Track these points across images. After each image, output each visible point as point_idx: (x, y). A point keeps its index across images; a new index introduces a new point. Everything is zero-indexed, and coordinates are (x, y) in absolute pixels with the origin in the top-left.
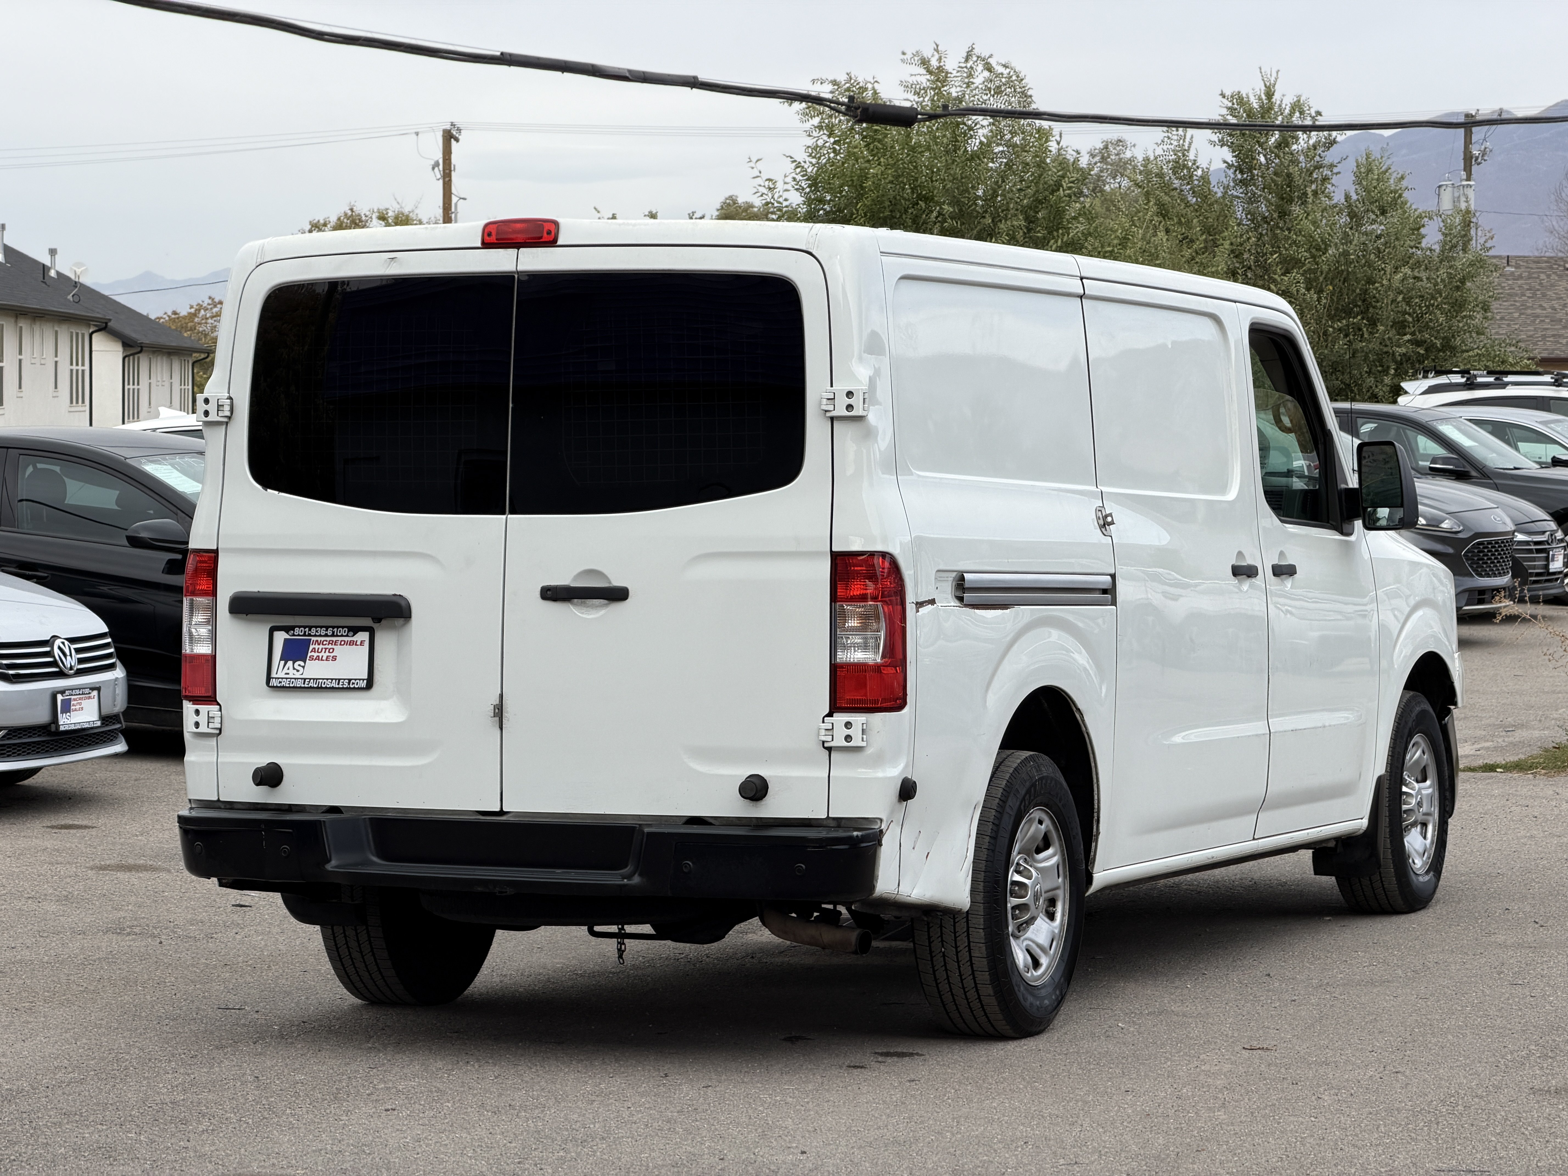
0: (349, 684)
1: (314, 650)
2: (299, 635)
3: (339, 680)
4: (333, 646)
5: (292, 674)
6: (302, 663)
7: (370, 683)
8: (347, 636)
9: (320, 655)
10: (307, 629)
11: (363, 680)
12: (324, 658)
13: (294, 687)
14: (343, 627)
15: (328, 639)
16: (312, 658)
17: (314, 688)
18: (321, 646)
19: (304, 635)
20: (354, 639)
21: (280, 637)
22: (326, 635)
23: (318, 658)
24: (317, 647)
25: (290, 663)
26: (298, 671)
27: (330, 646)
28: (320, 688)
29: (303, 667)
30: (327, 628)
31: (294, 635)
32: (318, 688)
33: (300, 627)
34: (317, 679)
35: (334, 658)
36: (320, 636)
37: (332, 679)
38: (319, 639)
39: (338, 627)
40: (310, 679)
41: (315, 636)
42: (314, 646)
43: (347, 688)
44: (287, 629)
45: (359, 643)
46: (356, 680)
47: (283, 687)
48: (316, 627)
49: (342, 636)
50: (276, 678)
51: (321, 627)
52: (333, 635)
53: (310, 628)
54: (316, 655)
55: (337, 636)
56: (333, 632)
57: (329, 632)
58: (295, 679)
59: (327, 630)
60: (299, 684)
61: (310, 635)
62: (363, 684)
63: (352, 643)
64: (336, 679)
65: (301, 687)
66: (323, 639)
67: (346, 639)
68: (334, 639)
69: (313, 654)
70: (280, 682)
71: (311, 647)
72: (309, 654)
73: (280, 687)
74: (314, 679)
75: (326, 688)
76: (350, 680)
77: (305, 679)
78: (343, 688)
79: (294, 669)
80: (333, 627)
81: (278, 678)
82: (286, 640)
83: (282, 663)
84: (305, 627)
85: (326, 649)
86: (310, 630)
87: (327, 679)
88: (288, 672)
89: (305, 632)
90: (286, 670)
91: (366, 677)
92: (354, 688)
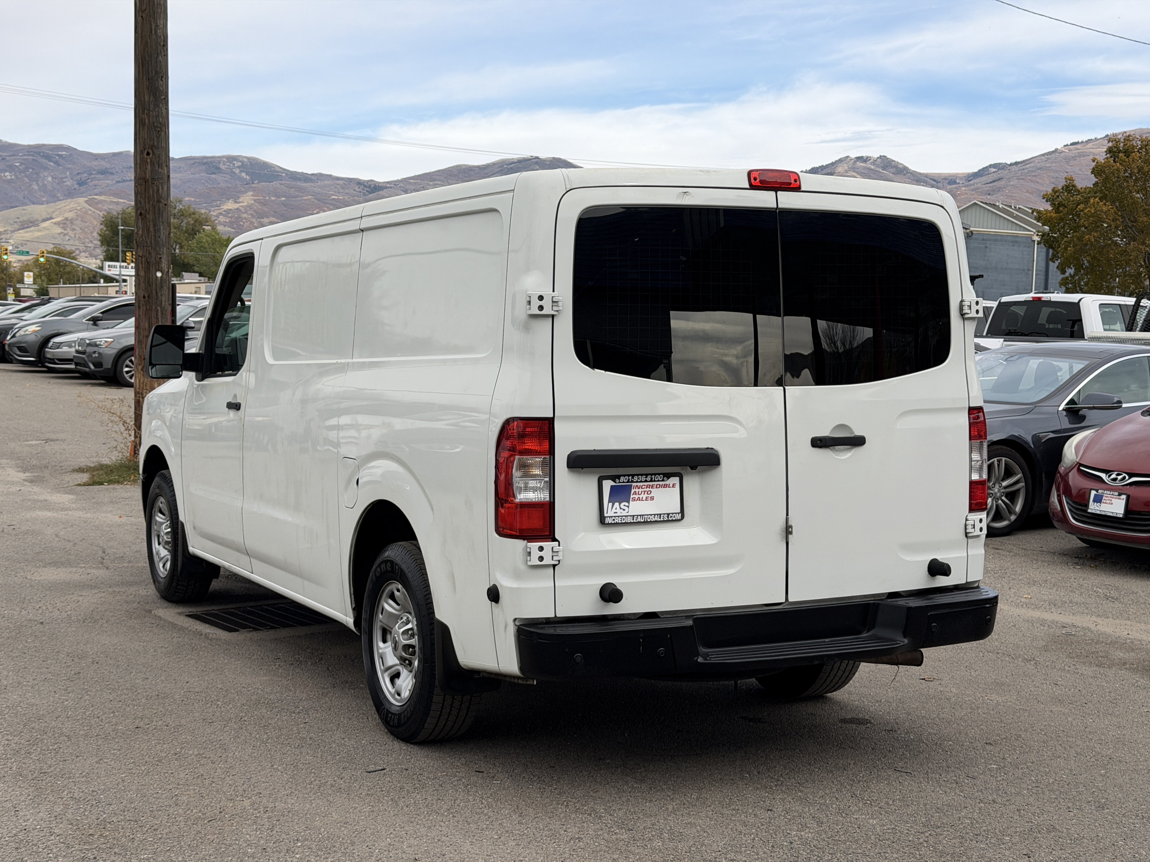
0: (668, 517)
1: (635, 493)
2: (624, 482)
3: (660, 515)
4: (650, 489)
5: (620, 513)
6: (627, 504)
7: (683, 517)
8: (663, 480)
9: (641, 496)
10: (630, 477)
11: (679, 513)
12: (644, 499)
13: (625, 523)
14: (659, 474)
15: (646, 484)
16: (634, 500)
17: (641, 522)
18: (640, 490)
19: (628, 482)
20: (667, 482)
21: (607, 485)
22: (646, 481)
23: (639, 499)
24: (637, 490)
25: (617, 505)
26: (624, 510)
27: (648, 489)
28: (646, 523)
29: (628, 507)
30: (647, 475)
31: (620, 482)
32: (644, 522)
33: (624, 476)
34: (643, 515)
35: (652, 498)
36: (641, 482)
37: (655, 515)
38: (639, 484)
39: (655, 474)
40: (638, 516)
41: (637, 482)
42: (635, 490)
43: (667, 521)
44: (613, 478)
45: (671, 486)
46: (673, 514)
47: (617, 523)
48: (638, 475)
49: (659, 481)
50: (610, 517)
51: (642, 475)
52: (651, 481)
53: (633, 476)
54: (637, 496)
55: (655, 481)
56: (652, 479)
57: (649, 479)
58: (626, 516)
59: (646, 477)
60: (629, 520)
61: (632, 482)
62: (679, 517)
63: (665, 486)
64: (658, 515)
65: (631, 523)
66: (641, 484)
67: (661, 483)
68: (651, 483)
69: (634, 496)
70: (614, 520)
71: (633, 491)
72: (632, 496)
73: (614, 524)
74: (640, 516)
75: (651, 522)
76: (668, 514)
77: (633, 516)
78: (664, 521)
79: (621, 508)
80: (652, 475)
81: (612, 517)
82: (612, 487)
83: (611, 504)
84: (629, 476)
85: (645, 491)
86: (633, 478)
87: (651, 515)
88: (616, 511)
89: (629, 480)
90: (614, 510)
91: (679, 511)
92: (672, 520)
